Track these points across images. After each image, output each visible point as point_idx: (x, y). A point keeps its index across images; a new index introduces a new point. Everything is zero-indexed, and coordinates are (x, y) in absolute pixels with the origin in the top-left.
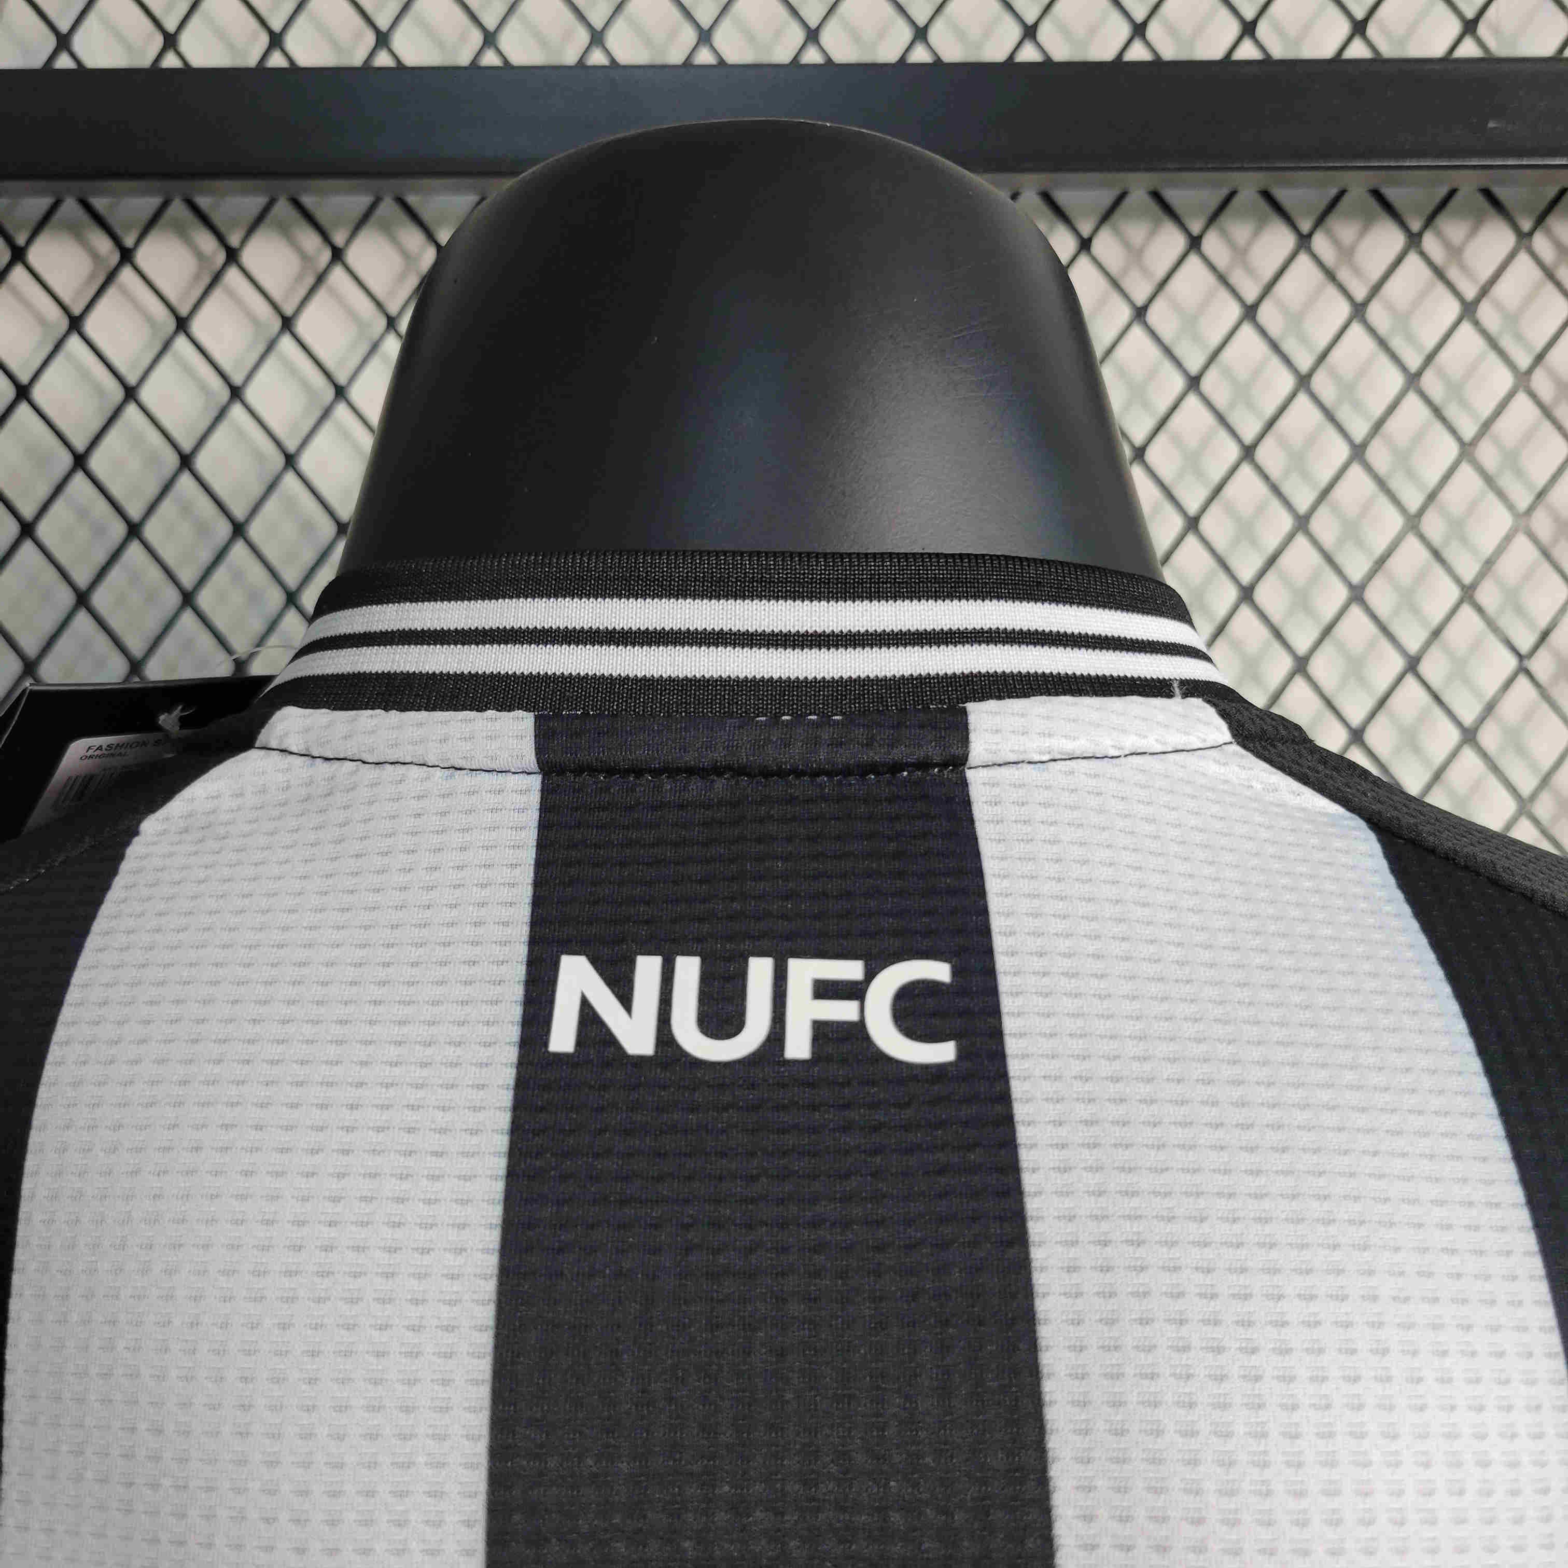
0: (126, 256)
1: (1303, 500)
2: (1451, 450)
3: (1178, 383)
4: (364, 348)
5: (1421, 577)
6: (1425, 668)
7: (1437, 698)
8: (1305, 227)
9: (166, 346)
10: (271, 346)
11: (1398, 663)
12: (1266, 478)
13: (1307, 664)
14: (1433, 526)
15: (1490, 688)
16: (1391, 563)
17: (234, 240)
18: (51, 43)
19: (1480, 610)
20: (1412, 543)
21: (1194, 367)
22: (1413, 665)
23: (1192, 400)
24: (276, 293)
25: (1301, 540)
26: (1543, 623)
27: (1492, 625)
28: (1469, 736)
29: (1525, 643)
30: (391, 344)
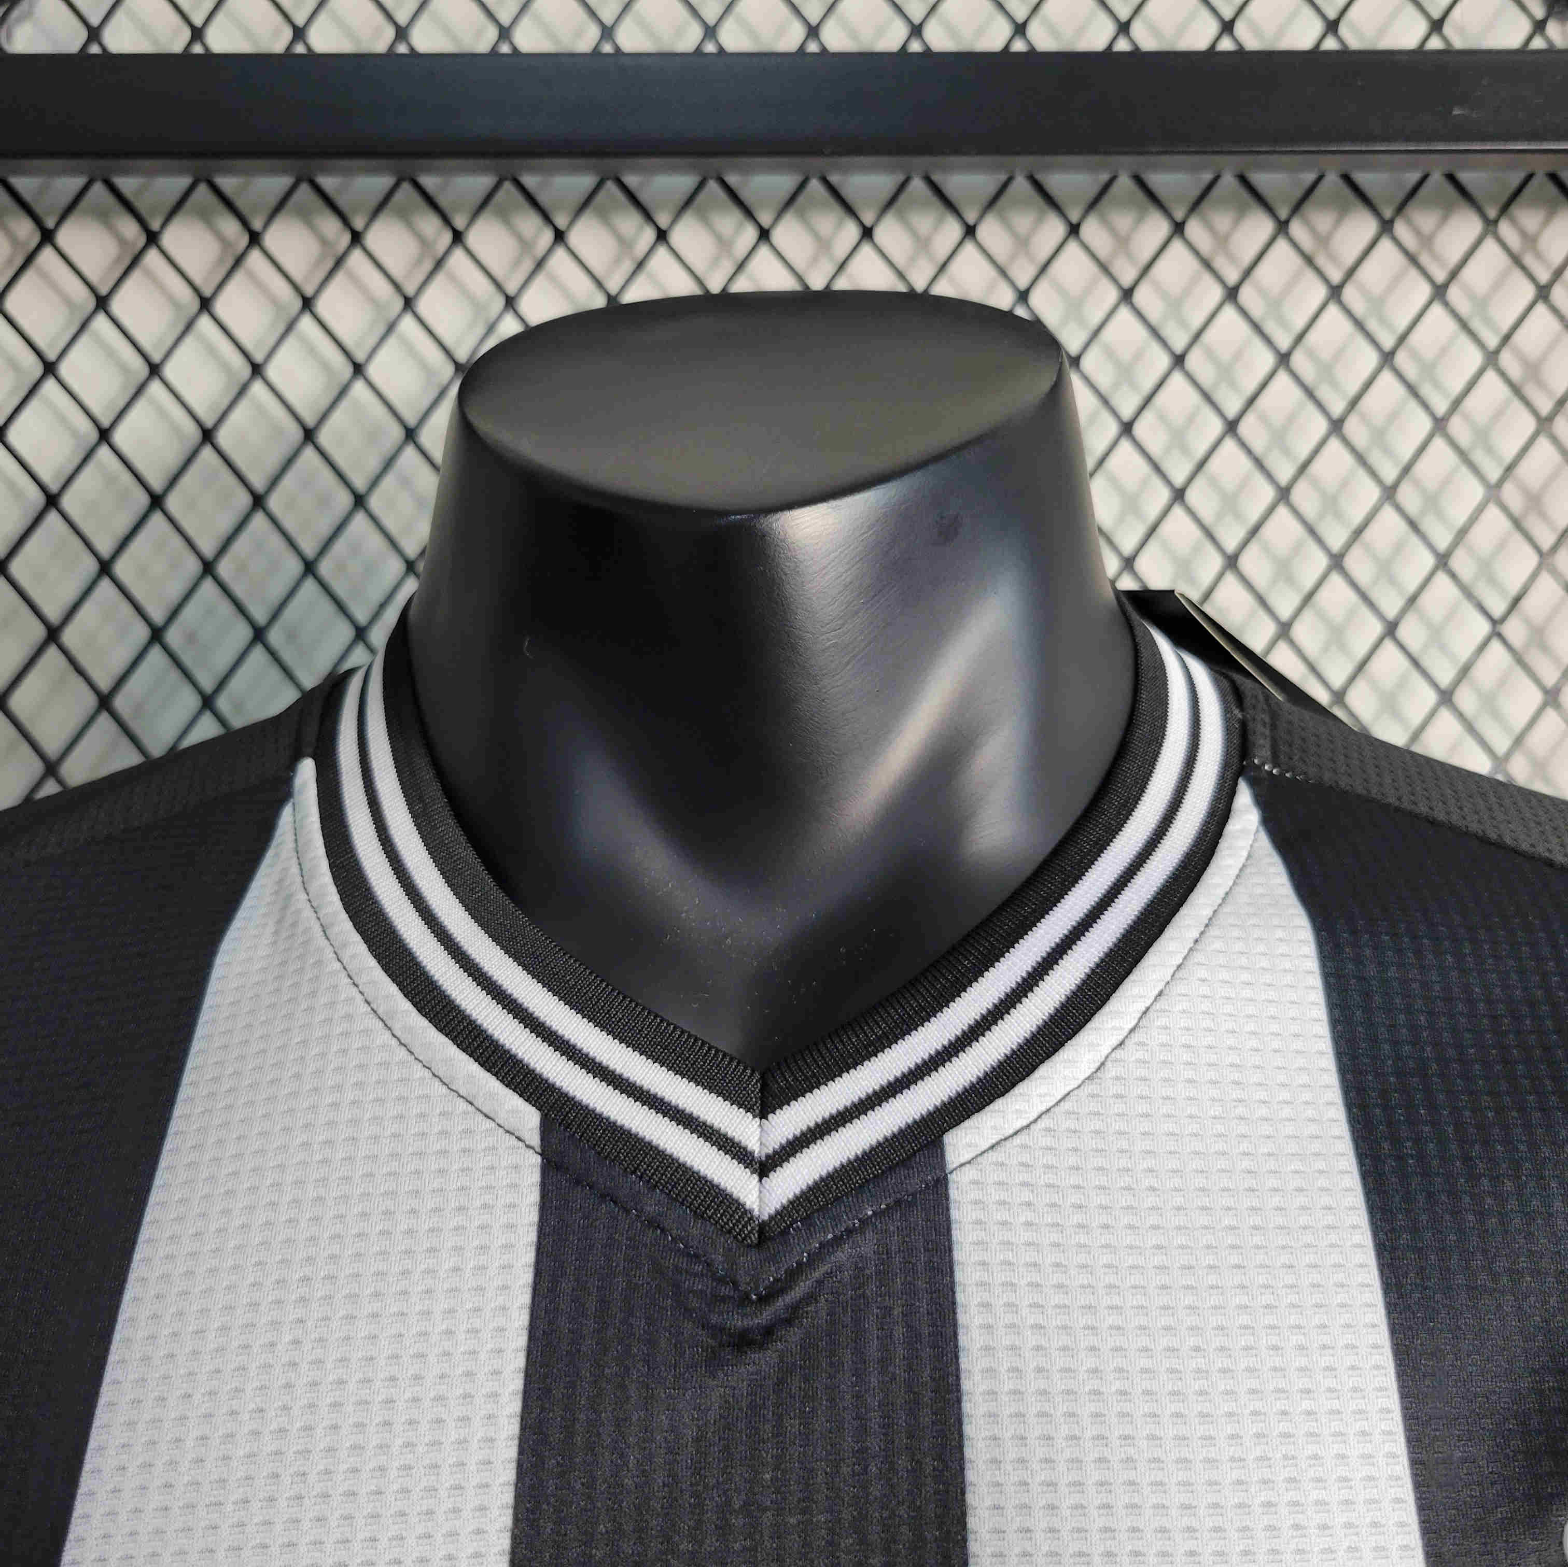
0: (152, 238)
1: (1284, 474)
2: (1424, 424)
3: (1163, 361)
4: (381, 329)
5: (1399, 547)
6: (1403, 632)
7: (1415, 663)
8: (1283, 214)
9: (189, 326)
10: (290, 327)
11: (1377, 628)
12: (1249, 452)
13: (1289, 629)
14: (1408, 496)
15: (1464, 652)
16: (1368, 534)
17: (257, 225)
18: (83, 35)
19: (1453, 576)
20: (1388, 514)
21: (1179, 347)
22: (1391, 629)
23: (1177, 378)
24: (297, 274)
25: (1282, 511)
26: (1514, 590)
27: (1467, 592)
28: (1446, 697)
29: (1498, 607)
30: (408, 324)
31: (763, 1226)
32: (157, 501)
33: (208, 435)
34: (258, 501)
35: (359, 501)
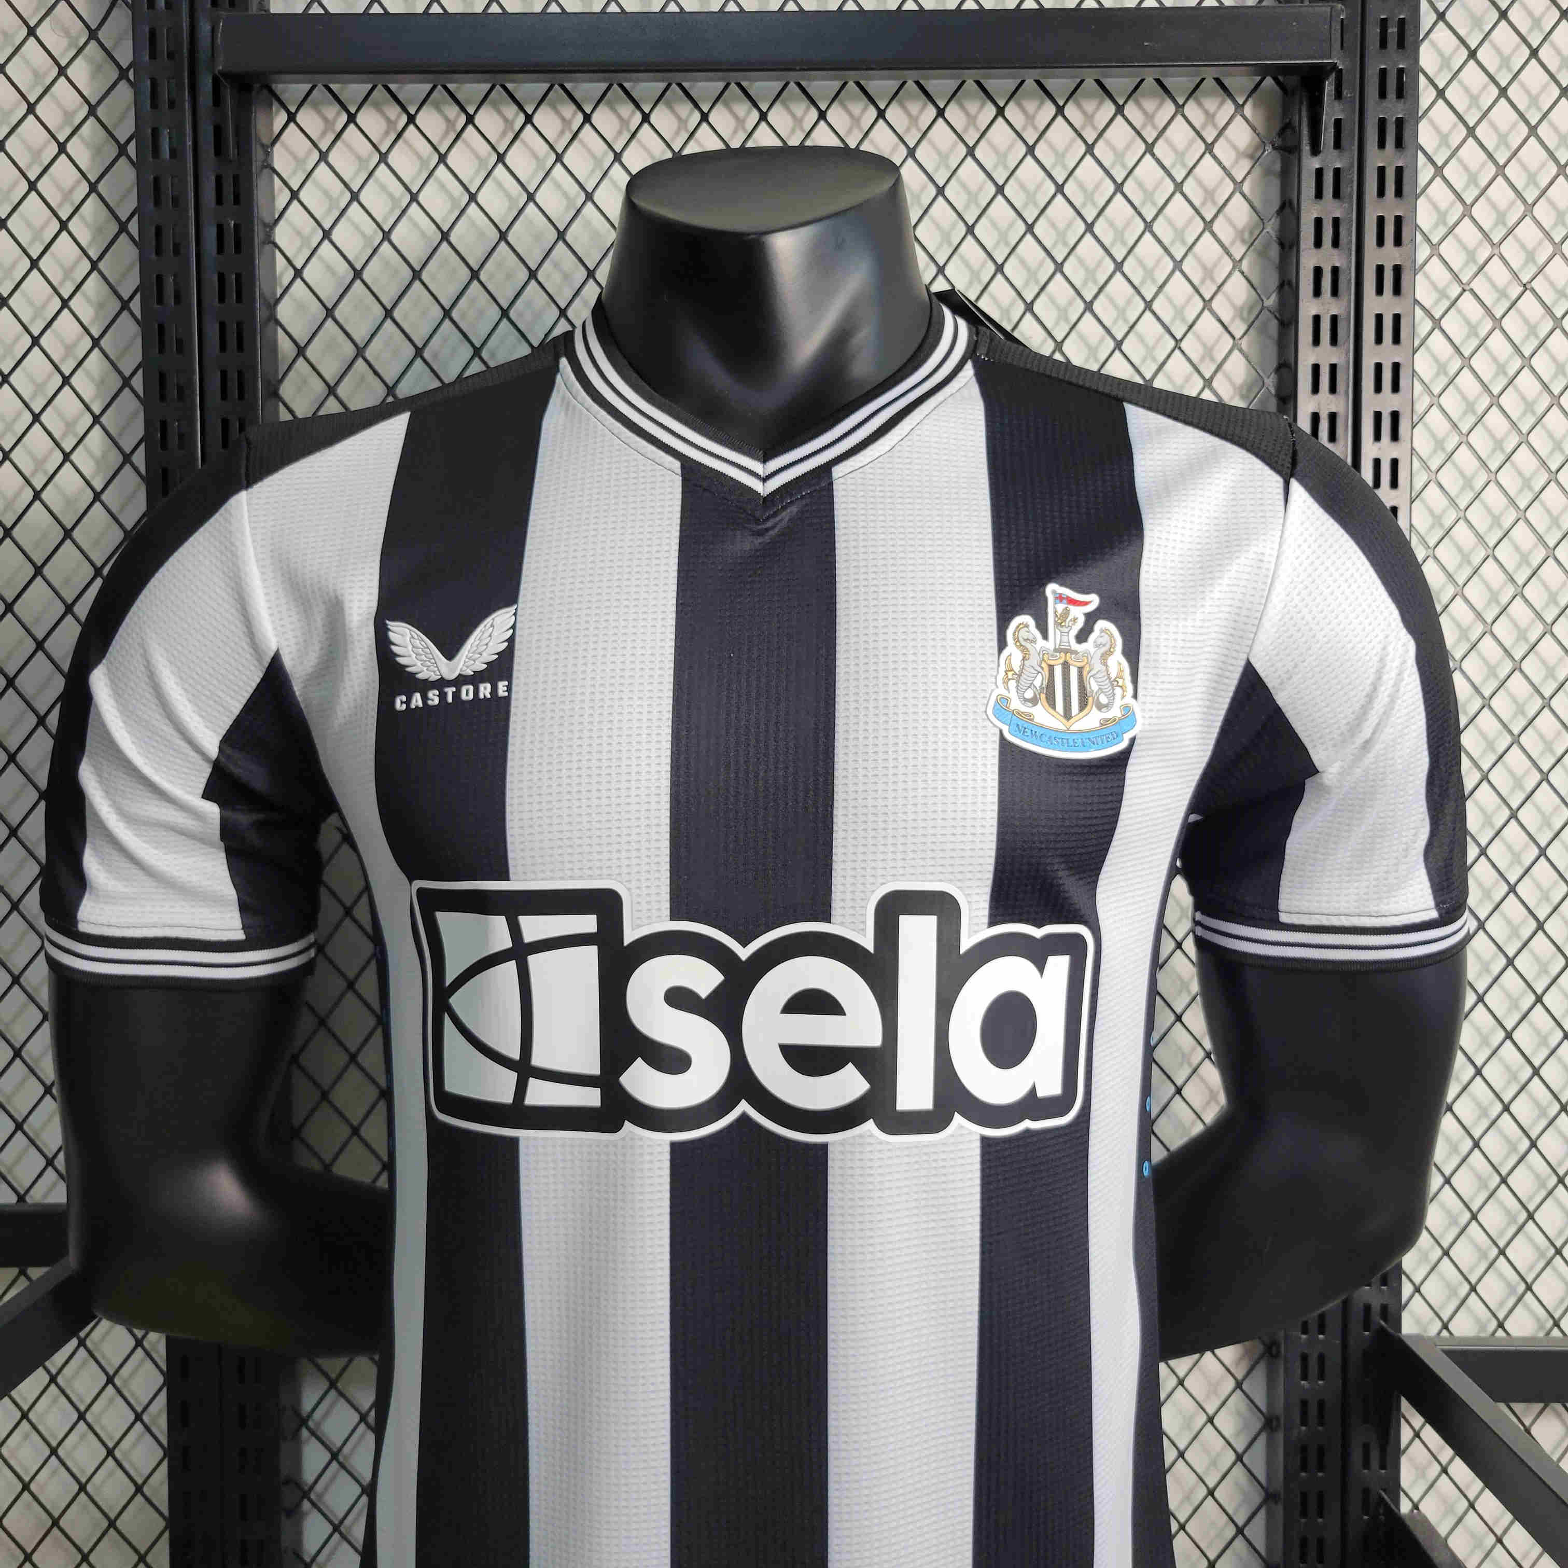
4: (543, 173)
9: (433, 172)
10: (491, 171)
24: (494, 140)
30: (559, 169)
31: (765, 499)
32: (416, 275)
33: (445, 236)
34: (475, 275)
35: (533, 275)
